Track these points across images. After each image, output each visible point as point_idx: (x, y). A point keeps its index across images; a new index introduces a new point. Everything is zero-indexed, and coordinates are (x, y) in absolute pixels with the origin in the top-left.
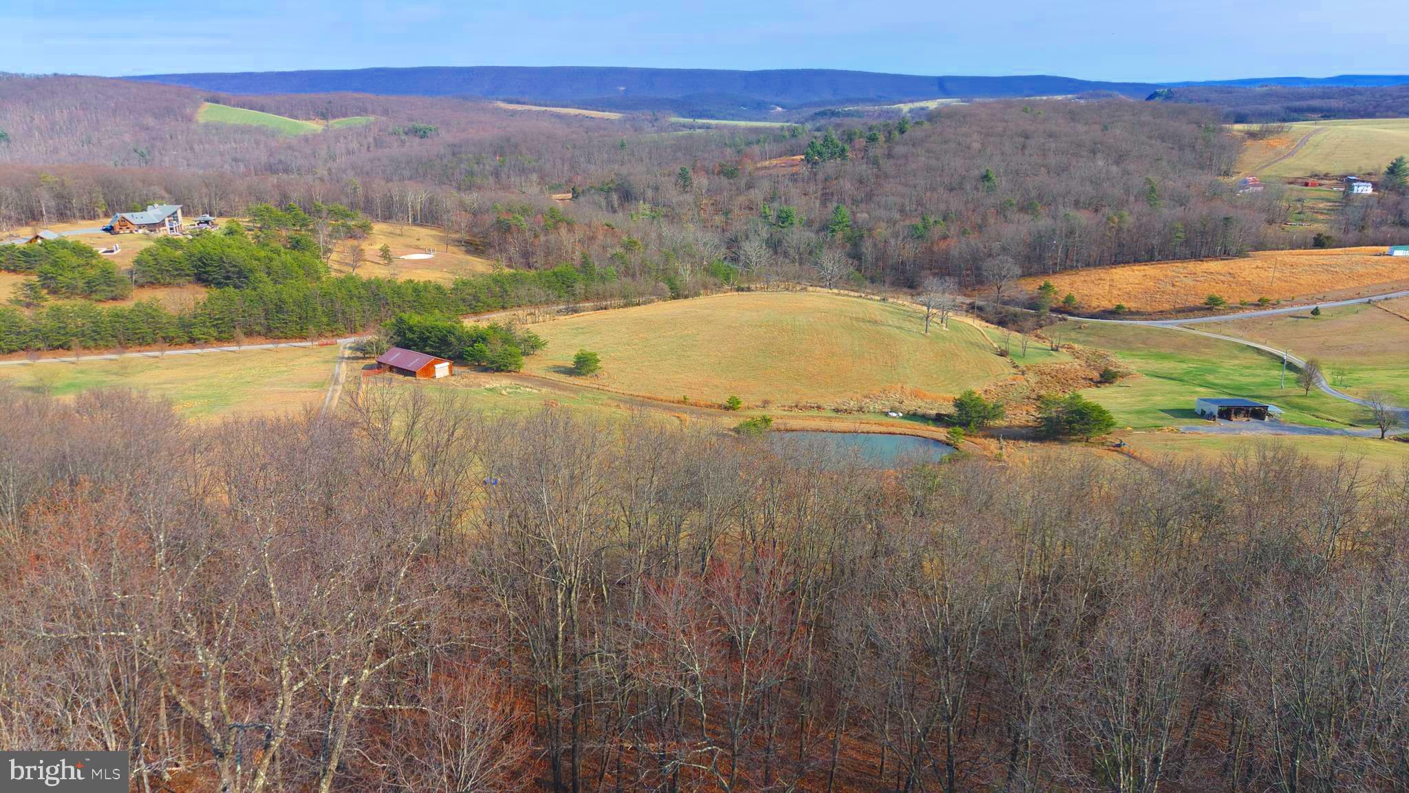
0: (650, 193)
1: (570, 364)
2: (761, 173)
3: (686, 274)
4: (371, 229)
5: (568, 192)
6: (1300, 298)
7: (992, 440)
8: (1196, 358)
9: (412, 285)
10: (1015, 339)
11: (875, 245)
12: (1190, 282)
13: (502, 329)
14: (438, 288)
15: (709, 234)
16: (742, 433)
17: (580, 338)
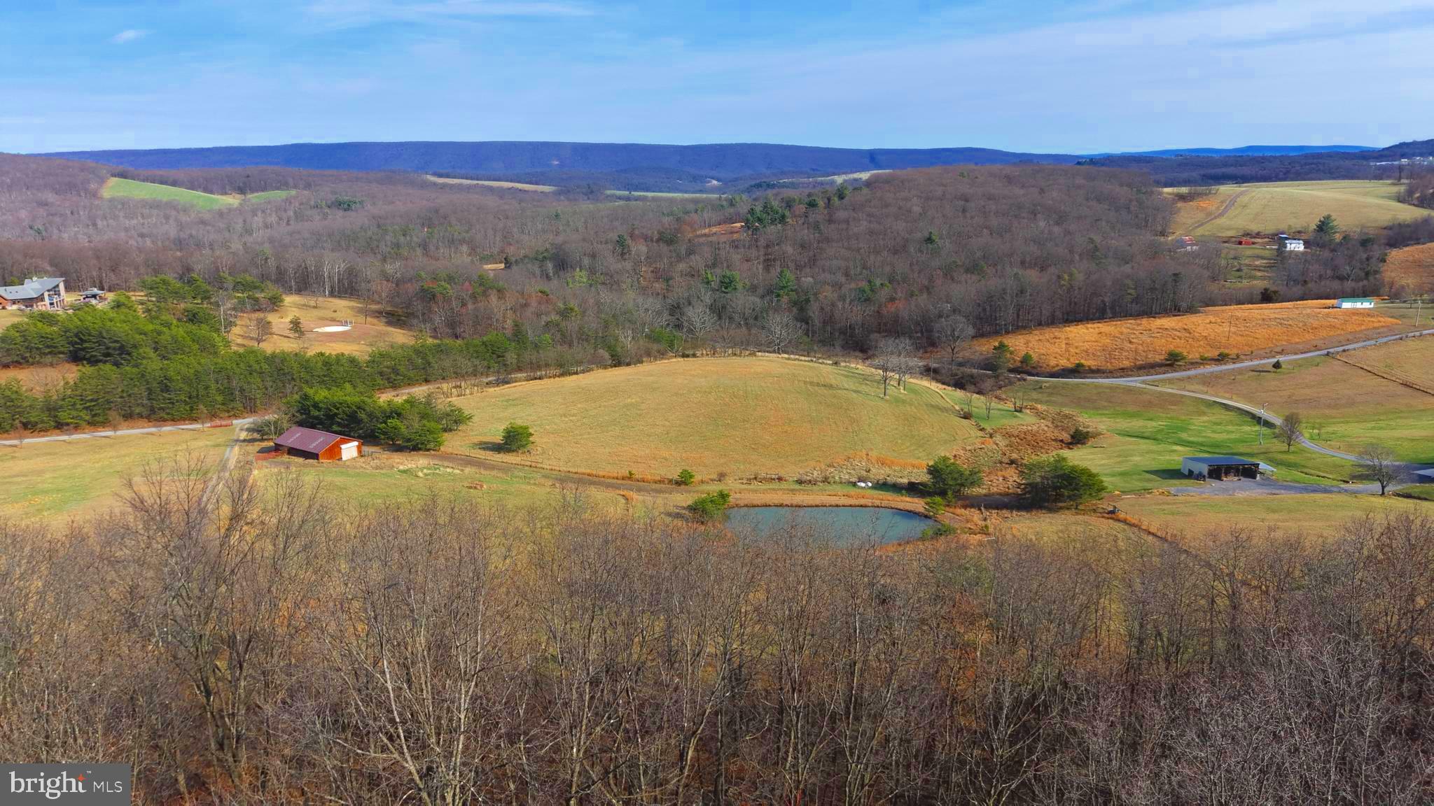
0: (586, 261)
1: (498, 438)
2: (702, 240)
3: (626, 340)
4: (282, 301)
5: (501, 262)
6: (1259, 352)
7: (972, 510)
8: (1164, 415)
9: (322, 358)
10: (978, 402)
11: (822, 309)
12: (1145, 338)
13: (421, 403)
14: (352, 361)
15: (651, 300)
16: (699, 511)
17: (511, 410)
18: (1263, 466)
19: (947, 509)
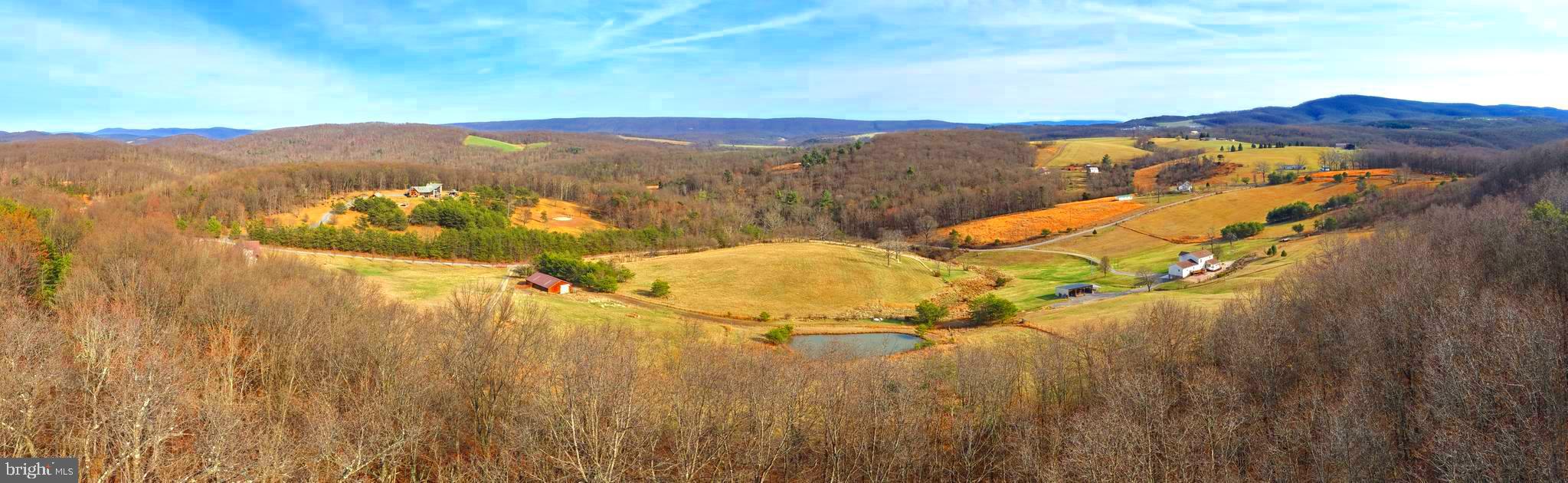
0: (706, 185)
1: (649, 288)
2: (776, 173)
3: (729, 232)
4: (538, 201)
5: (657, 185)
6: (1086, 226)
7: (944, 330)
8: (1044, 265)
9: (556, 235)
10: (943, 266)
11: (849, 214)
12: (1030, 223)
13: (606, 265)
14: (571, 237)
15: (744, 208)
16: (772, 339)
17: (657, 272)
18: (1094, 286)
19: (929, 331)
